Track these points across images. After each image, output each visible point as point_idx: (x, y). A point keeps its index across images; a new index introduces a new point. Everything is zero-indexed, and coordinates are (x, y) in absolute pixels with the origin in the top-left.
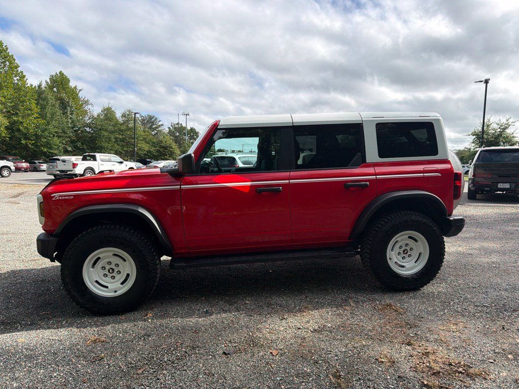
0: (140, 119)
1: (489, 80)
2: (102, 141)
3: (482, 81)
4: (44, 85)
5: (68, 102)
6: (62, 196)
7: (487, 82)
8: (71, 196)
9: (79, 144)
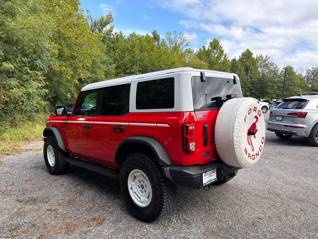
0: (312, 70)
2: (268, 89)
4: (237, 59)
5: (249, 67)
9: (253, 91)
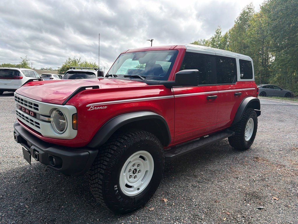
1: (153, 40)
3: (150, 40)
6: (97, 107)
7: (152, 41)
8: (105, 106)
